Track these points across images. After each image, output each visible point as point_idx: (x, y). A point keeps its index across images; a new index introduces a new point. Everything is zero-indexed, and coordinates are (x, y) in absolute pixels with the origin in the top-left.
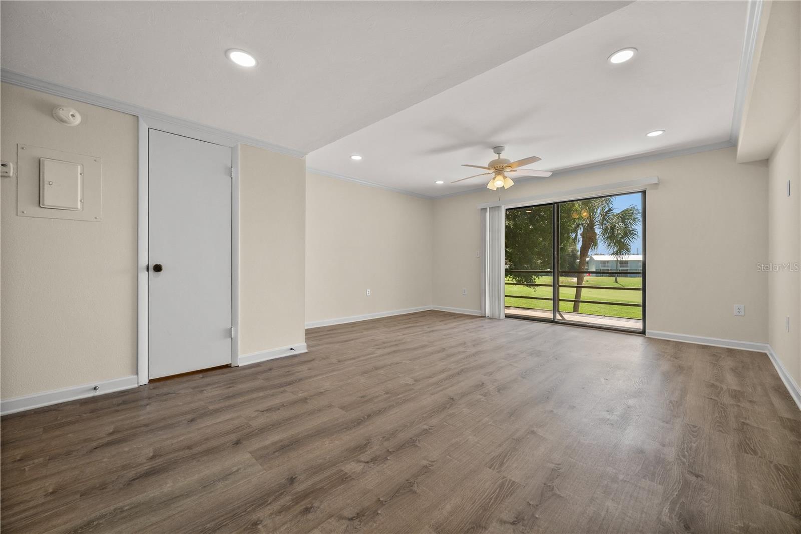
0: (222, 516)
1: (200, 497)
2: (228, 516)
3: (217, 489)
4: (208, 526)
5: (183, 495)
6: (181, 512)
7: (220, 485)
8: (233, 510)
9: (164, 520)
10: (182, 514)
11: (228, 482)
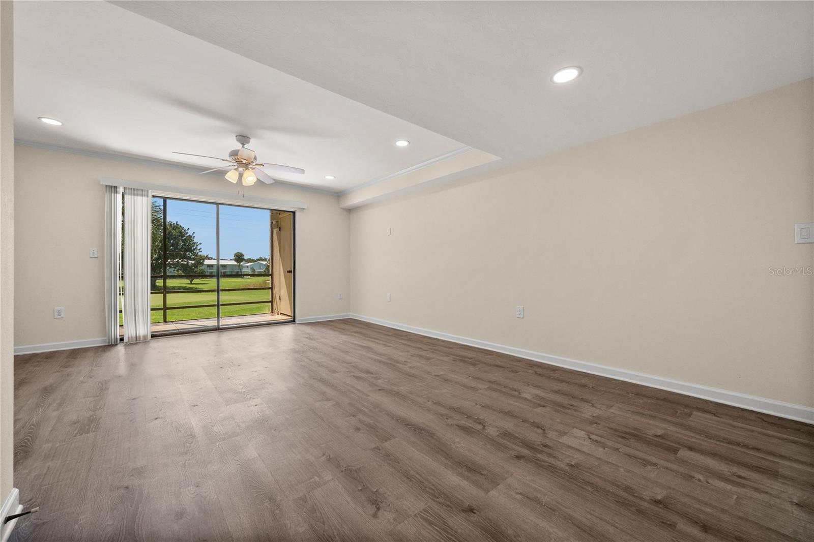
0: (576, 485)
1: (566, 508)
2: (575, 482)
3: (552, 500)
4: (590, 489)
5: (573, 523)
6: (591, 514)
7: (545, 499)
8: (568, 480)
9: (606, 521)
10: (592, 512)
11: (539, 495)
